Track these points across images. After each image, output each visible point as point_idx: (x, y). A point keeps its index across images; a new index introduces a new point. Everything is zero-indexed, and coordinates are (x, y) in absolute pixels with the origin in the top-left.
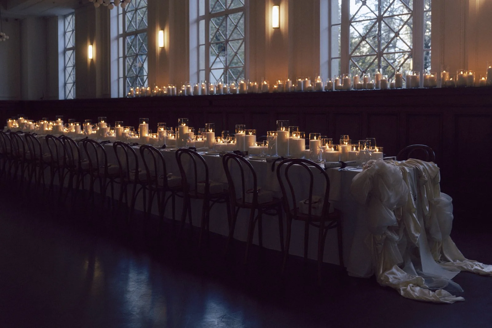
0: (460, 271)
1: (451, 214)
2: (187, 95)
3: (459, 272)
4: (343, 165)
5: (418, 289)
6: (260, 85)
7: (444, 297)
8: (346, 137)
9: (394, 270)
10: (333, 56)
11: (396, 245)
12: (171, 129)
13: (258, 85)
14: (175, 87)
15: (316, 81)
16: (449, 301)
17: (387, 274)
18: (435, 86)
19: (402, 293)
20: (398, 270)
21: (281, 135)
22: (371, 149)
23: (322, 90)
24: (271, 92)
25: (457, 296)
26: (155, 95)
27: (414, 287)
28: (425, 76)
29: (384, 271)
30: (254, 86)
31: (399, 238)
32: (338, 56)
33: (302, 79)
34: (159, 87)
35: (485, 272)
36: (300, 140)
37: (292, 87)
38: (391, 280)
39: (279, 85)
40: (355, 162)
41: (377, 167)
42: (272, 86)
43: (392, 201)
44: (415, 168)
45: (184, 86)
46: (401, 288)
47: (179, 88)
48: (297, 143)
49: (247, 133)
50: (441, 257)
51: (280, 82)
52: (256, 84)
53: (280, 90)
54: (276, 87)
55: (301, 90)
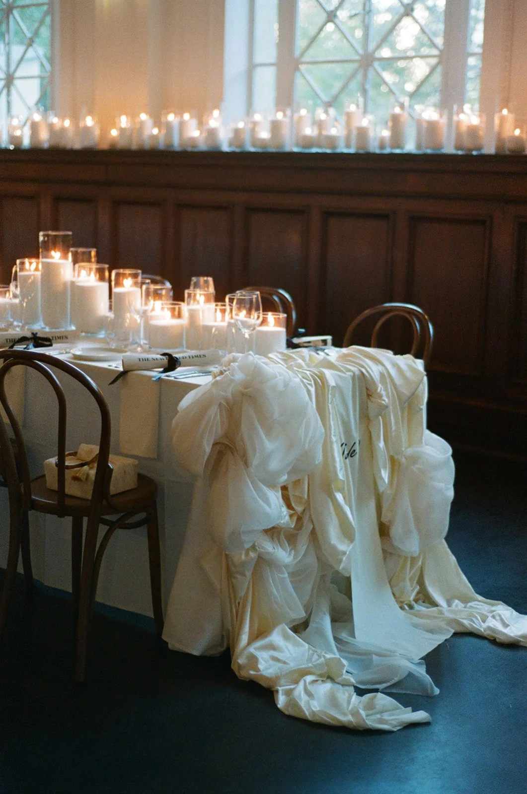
0: (453, 631)
1: (448, 489)
3: (448, 637)
4: (172, 364)
5: (326, 687)
6: (77, 126)
7: (381, 712)
8: (206, 282)
9: (275, 637)
10: (259, 59)
11: (286, 575)
13: (72, 128)
15: (207, 123)
16: (390, 724)
17: (255, 649)
18: (479, 149)
19: (281, 701)
20: (286, 637)
22: (254, 318)
23: (220, 147)
24: (104, 146)
25: (414, 710)
27: (316, 685)
28: (458, 123)
29: (251, 641)
30: (63, 130)
31: (295, 557)
33: (176, 115)
35: (511, 637)
36: (96, 286)
37: (151, 136)
38: (262, 666)
39: (122, 130)
40: (204, 356)
41: (239, 376)
42: (105, 131)
43: (274, 464)
44: (357, 373)
46: (280, 689)
50: (418, 593)
51: (124, 121)
52: (67, 123)
53: (122, 144)
54: (114, 133)
55: (172, 146)
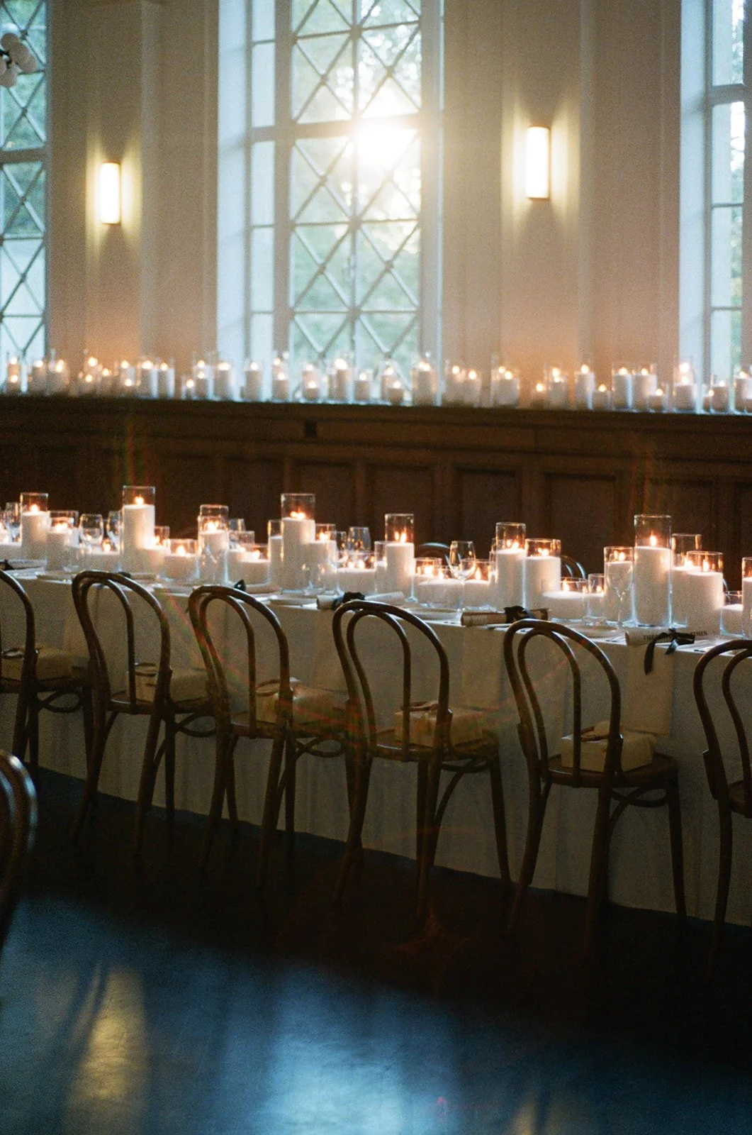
2: (217, 399)
6: (486, 378)
10: (717, 301)
12: (240, 528)
13: (479, 381)
14: (169, 367)
15: (676, 380)
21: (649, 560)
23: (692, 408)
24: (525, 405)
26: (87, 390)
30: (468, 383)
32: (729, 304)
33: (630, 370)
34: (105, 363)
36: (711, 577)
37: (596, 394)
39: (554, 386)
42: (528, 385)
45: (201, 364)
47: (183, 370)
48: (698, 585)
49: (532, 551)
51: (557, 375)
52: (473, 375)
53: (556, 401)
54: (540, 388)
55: (625, 405)
